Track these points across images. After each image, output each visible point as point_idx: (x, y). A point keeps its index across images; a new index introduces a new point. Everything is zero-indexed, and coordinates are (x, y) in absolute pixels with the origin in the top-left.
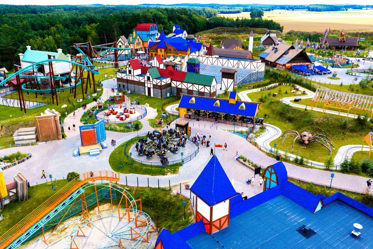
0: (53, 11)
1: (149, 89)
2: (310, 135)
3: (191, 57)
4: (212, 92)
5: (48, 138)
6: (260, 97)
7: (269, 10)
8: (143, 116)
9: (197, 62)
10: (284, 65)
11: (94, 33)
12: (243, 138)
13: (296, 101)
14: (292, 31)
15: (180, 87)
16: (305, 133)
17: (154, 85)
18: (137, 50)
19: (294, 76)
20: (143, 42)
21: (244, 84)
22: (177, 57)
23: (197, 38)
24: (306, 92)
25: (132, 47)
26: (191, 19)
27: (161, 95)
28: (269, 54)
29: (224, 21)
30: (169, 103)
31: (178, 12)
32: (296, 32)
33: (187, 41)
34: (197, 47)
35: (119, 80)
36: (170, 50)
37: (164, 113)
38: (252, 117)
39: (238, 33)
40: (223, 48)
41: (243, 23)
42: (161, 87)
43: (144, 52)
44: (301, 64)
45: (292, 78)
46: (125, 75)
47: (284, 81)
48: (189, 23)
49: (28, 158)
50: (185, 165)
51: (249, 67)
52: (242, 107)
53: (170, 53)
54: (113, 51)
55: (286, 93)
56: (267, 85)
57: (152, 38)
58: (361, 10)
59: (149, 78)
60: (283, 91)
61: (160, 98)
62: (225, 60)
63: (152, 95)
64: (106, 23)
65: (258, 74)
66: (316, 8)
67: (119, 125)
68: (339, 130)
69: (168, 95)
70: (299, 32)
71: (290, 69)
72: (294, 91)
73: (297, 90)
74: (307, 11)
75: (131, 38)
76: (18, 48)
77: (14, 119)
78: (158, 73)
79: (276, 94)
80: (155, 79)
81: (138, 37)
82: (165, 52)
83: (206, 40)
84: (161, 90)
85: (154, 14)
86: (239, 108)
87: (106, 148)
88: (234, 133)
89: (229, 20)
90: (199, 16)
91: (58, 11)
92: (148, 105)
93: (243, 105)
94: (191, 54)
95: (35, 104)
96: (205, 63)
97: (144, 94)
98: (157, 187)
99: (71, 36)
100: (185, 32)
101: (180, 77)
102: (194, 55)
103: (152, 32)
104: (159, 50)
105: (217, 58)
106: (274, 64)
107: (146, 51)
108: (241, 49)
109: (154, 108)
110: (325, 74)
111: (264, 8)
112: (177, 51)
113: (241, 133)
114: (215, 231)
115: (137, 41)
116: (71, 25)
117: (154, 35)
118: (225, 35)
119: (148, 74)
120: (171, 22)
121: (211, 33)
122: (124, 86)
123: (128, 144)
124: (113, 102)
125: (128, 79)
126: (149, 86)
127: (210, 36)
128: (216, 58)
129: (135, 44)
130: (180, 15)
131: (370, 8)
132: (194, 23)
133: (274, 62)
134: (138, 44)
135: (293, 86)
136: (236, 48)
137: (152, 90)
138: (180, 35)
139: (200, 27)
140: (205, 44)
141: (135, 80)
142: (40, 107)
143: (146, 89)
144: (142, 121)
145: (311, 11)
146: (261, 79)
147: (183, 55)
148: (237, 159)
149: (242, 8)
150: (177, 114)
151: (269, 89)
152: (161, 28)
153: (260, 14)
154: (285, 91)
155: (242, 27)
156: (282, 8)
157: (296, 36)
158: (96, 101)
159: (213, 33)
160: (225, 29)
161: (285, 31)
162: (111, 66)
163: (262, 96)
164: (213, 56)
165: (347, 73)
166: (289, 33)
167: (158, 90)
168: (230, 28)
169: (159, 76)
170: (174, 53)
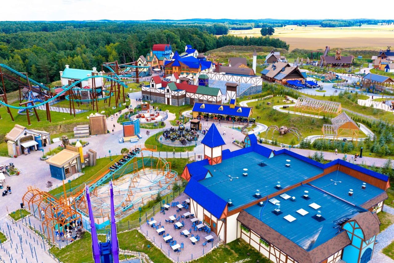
0: (64, 28)
1: (168, 99)
2: (286, 128)
3: (202, 74)
4: (218, 100)
5: (97, 133)
6: (256, 105)
7: (282, 26)
8: (165, 118)
9: (206, 78)
10: (281, 80)
11: (114, 53)
12: (239, 132)
13: (284, 108)
14: (297, 49)
15: (193, 97)
16: (283, 127)
17: (172, 96)
18: (153, 68)
19: (287, 89)
20: (159, 61)
21: (245, 96)
22: (189, 73)
23: (207, 57)
24: (294, 101)
25: (149, 65)
26: (202, 38)
27: (178, 103)
28: (269, 71)
29: (233, 40)
30: (185, 110)
31: (190, 32)
32: (301, 50)
33: (198, 60)
34: (207, 65)
35: (143, 92)
36: (183, 68)
37: (181, 116)
38: (247, 118)
39: (246, 51)
40: (230, 66)
41: (251, 41)
42: (178, 98)
43: (159, 70)
44: (295, 79)
45: (285, 90)
46: (148, 88)
47: (278, 94)
48: (199, 42)
49: (87, 145)
50: (197, 147)
51: (249, 82)
52: (239, 110)
53: (184, 70)
54: (135, 68)
55: (278, 102)
56: (264, 96)
57: (167, 57)
58: (376, 25)
59: (168, 91)
60: (276, 101)
61: (177, 106)
62: (230, 76)
63: (171, 104)
64: (126, 44)
65: (257, 88)
66: (329, 23)
67: (149, 124)
68: (308, 126)
69: (184, 104)
70: (303, 50)
71: (286, 84)
72: (285, 101)
73: (288, 100)
74: (320, 27)
75: (148, 57)
76: (52, 66)
77: (68, 121)
78: (176, 87)
79: (269, 102)
80: (173, 91)
81: (155, 57)
82: (179, 70)
83: (215, 59)
84: (178, 99)
85: (167, 35)
86: (237, 111)
87: (141, 138)
88: (233, 128)
89: (238, 39)
90: (209, 35)
91: (68, 28)
92: (168, 111)
93: (240, 109)
94: (202, 71)
95: (80, 110)
96: (214, 79)
97: (164, 103)
98: (180, 158)
99: (94, 55)
100: (196, 51)
101: (193, 90)
102: (204, 72)
103: (167, 52)
104: (174, 68)
105: (224, 75)
106: (273, 80)
107: (161, 68)
108: (246, 67)
109: (173, 113)
110: (314, 87)
111: (276, 24)
112: (189, 69)
113: (238, 129)
114: (214, 164)
115: (154, 60)
116: (90, 44)
117: (168, 54)
118: (234, 53)
119: (168, 88)
120: (183, 42)
121: (221, 52)
122: (147, 97)
123: (157, 135)
124: (140, 109)
125: (151, 91)
126: (168, 97)
127: (219, 54)
128: (222, 74)
129: (152, 62)
130: (191, 34)
131: (385, 24)
132: (205, 42)
133: (273, 78)
134: (155, 62)
135: (285, 97)
136: (242, 65)
137: (170, 100)
138: (192, 55)
139: (210, 45)
140: (214, 62)
141: (157, 92)
142: (84, 113)
143: (166, 99)
144: (165, 122)
145: (324, 27)
146: (259, 92)
147: (195, 72)
148: (233, 143)
149: (253, 24)
150: (191, 117)
151: (265, 99)
152: (174, 47)
153: (271, 31)
154: (277, 101)
155: (250, 45)
156: (296, 23)
157: (300, 54)
158: (128, 108)
159: (223, 51)
160: (233, 47)
161: (291, 49)
162: (133, 81)
163: (257, 104)
164: (220, 73)
165: (333, 87)
166: (294, 51)
167: (175, 100)
168: (238, 46)
169: (176, 89)
170: (186, 70)
